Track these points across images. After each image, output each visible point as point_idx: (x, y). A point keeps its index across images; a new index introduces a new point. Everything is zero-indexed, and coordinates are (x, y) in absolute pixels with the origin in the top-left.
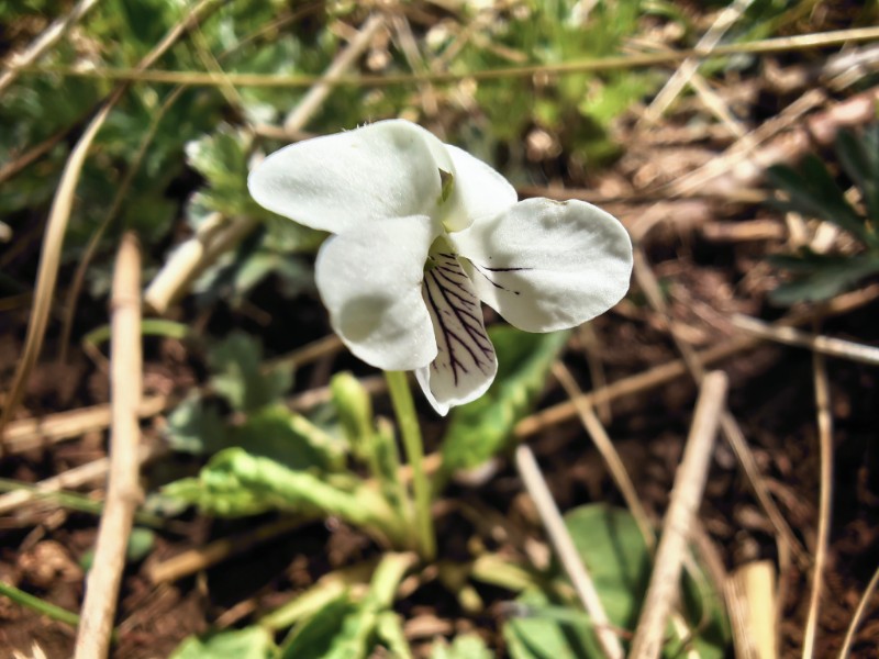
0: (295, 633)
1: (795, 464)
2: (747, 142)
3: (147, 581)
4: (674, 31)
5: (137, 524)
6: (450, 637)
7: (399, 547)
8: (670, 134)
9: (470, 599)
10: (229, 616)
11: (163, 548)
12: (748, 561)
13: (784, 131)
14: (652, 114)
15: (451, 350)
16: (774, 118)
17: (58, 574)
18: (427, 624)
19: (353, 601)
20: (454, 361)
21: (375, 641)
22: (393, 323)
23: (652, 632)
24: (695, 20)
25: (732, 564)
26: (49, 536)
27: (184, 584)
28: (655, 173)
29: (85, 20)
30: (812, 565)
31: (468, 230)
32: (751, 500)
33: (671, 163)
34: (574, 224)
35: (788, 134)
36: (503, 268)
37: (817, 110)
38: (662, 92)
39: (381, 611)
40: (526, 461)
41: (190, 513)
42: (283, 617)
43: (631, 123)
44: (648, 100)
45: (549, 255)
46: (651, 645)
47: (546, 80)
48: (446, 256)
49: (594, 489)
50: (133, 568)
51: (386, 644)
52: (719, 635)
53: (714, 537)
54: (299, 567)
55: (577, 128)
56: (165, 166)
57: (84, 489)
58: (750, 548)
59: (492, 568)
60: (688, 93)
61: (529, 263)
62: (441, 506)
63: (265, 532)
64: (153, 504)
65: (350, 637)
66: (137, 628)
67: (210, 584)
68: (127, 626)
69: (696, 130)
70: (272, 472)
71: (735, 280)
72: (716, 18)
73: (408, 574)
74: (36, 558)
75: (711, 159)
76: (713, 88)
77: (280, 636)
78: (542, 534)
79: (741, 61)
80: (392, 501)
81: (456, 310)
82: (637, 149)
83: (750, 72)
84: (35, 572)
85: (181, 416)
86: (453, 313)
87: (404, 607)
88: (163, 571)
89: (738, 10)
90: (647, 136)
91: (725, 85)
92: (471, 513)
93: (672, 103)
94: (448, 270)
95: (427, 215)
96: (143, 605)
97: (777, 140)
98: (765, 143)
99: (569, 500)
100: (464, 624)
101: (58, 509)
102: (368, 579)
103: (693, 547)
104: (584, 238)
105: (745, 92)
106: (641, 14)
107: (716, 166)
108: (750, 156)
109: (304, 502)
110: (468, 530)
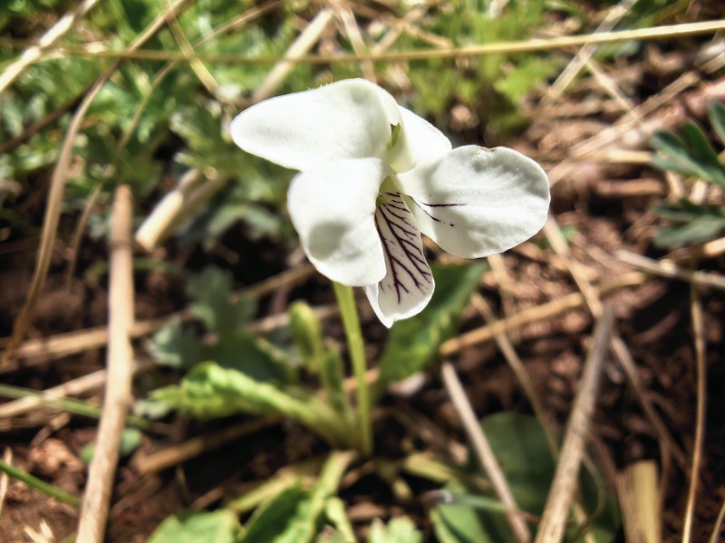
0: (258, 514)
1: (675, 380)
2: (634, 114)
3: (135, 472)
4: (572, 24)
5: (127, 425)
6: (386, 520)
7: (343, 447)
8: (568, 108)
9: (402, 489)
10: (203, 501)
11: (148, 444)
12: (635, 460)
13: (664, 107)
14: (554, 93)
15: (395, 274)
16: (656, 96)
17: (63, 465)
18: (365, 510)
19: (305, 489)
20: (397, 283)
21: (323, 522)
22: (351, 246)
23: (556, 517)
24: (590, 15)
25: (623, 462)
26: (54, 435)
27: (166, 474)
28: (557, 141)
29: (89, 15)
30: (690, 464)
31: (412, 171)
32: (637, 409)
33: (570, 132)
34: (500, 167)
35: (669, 108)
36: (440, 204)
37: (692, 89)
38: (562, 75)
39: (329, 497)
40: (449, 376)
41: (170, 416)
42: (247, 502)
43: (536, 100)
44: (551, 81)
45: (479, 193)
46: (555, 528)
47: (466, 63)
48: (392, 195)
49: (505, 400)
50: (124, 460)
51: (333, 525)
52: (611, 521)
53: (606, 440)
54: (260, 461)
55: (493, 103)
56: (153, 134)
57: (83, 396)
58: (636, 450)
59: (421, 464)
60: (585, 75)
61: (462, 200)
62: (379, 413)
63: (233, 433)
64: (141, 408)
65: (302, 518)
66: (127, 510)
67: (187, 474)
68: (119, 507)
69: (591, 105)
70: (240, 381)
71: (623, 229)
72: (607, 14)
73: (350, 468)
74: (45, 452)
75: (603, 130)
76: (606, 71)
77: (244, 517)
78: (462, 436)
79: (629, 48)
80: (338, 407)
81: (400, 240)
82: (541, 121)
83: (635, 58)
84: (44, 463)
85: (164, 336)
86: (397, 243)
87: (347, 494)
88: (148, 463)
89: (625, 7)
90: (550, 110)
91: (615, 68)
92: (404, 418)
93: (570, 84)
94: (394, 206)
95: (379, 157)
96: (132, 491)
97: (658, 113)
98: (648, 116)
99: (484, 409)
100: (396, 510)
101: (63, 412)
102: (318, 473)
103: (589, 449)
104: (510, 179)
105: (632, 74)
106: (547, 11)
107: (608, 133)
108: (636, 126)
109: (267, 406)
110: (401, 432)
